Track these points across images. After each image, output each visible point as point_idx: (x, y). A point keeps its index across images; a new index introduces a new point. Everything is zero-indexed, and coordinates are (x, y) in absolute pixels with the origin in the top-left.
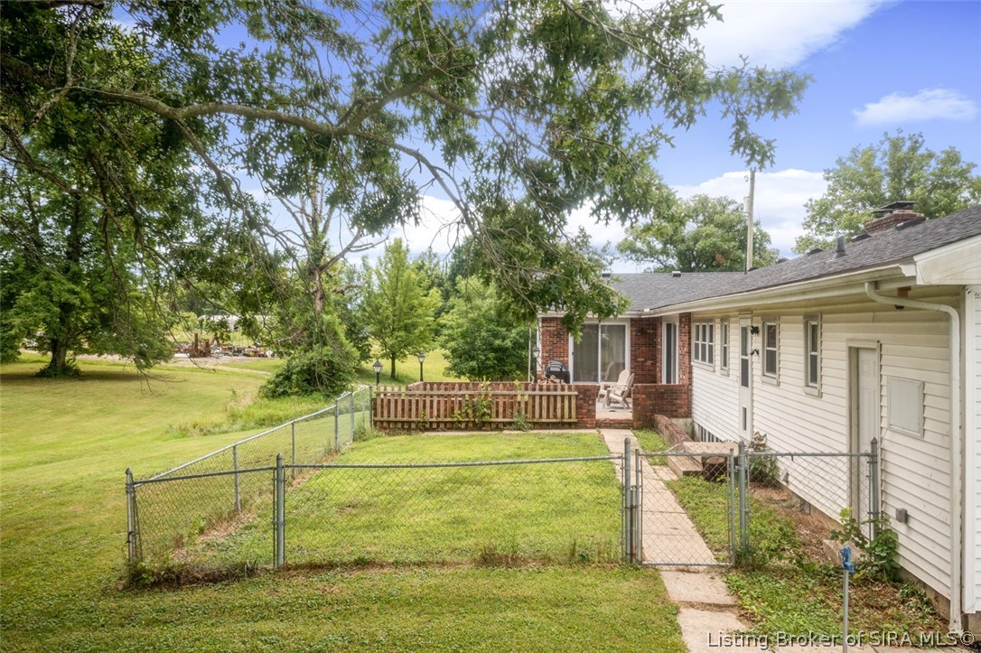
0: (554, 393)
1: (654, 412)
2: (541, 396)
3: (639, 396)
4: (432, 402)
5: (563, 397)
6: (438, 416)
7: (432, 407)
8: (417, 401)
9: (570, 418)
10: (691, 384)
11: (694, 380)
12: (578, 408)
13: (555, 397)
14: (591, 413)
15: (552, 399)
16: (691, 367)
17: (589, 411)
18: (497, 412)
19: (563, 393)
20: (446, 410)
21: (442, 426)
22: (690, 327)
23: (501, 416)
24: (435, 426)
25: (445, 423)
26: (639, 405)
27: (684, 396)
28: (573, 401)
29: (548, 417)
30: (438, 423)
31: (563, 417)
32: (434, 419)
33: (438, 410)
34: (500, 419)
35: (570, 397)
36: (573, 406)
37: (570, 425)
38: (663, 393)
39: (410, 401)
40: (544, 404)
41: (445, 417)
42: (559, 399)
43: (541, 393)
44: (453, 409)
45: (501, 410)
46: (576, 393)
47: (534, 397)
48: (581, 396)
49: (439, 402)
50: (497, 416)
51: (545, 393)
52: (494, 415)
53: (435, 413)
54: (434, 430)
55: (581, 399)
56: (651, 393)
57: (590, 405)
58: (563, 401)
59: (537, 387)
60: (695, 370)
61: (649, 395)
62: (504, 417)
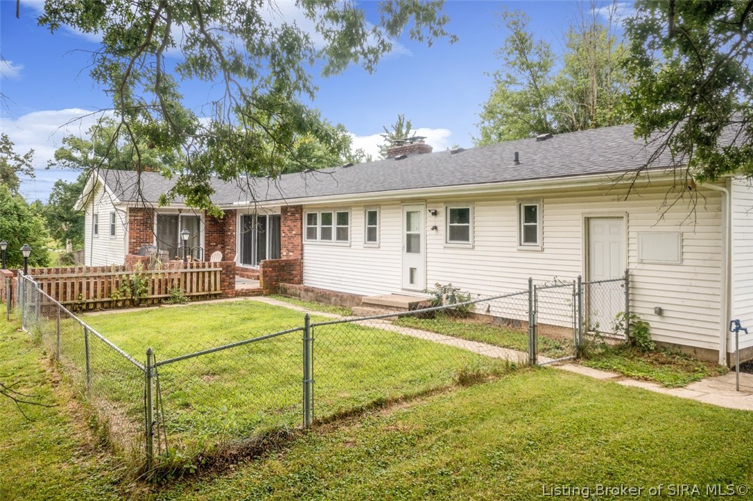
0: (203, 270)
1: (277, 281)
2: (192, 273)
3: (267, 269)
4: (88, 284)
5: (210, 272)
6: (95, 296)
7: (88, 289)
8: (73, 284)
9: (216, 290)
10: (302, 259)
11: (305, 255)
12: (222, 281)
13: (204, 273)
14: (232, 285)
15: (201, 275)
16: (302, 246)
17: (230, 283)
18: (153, 288)
19: (209, 270)
20: (103, 290)
21: (99, 306)
22: (301, 216)
23: (156, 292)
24: (91, 306)
25: (102, 303)
26: (267, 276)
27: (298, 268)
28: (218, 276)
29: (198, 291)
30: (95, 303)
31: (210, 290)
32: (91, 300)
33: (95, 291)
34: (156, 295)
35: (215, 272)
36: (218, 280)
37: (216, 296)
38: (284, 266)
39: (65, 284)
40: (195, 279)
41: (103, 297)
42: (207, 274)
43: (192, 270)
44: (110, 289)
45: (156, 287)
46: (221, 269)
47: (186, 273)
48: (224, 272)
49: (96, 283)
50: (153, 293)
51: (195, 270)
52: (150, 292)
53: (92, 294)
54: (91, 310)
55: (224, 274)
56: (275, 266)
57: (231, 278)
58: (210, 276)
59: (189, 265)
60: (306, 248)
61: (274, 268)
62: (160, 293)
